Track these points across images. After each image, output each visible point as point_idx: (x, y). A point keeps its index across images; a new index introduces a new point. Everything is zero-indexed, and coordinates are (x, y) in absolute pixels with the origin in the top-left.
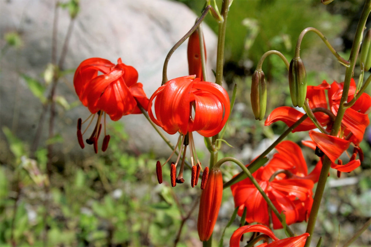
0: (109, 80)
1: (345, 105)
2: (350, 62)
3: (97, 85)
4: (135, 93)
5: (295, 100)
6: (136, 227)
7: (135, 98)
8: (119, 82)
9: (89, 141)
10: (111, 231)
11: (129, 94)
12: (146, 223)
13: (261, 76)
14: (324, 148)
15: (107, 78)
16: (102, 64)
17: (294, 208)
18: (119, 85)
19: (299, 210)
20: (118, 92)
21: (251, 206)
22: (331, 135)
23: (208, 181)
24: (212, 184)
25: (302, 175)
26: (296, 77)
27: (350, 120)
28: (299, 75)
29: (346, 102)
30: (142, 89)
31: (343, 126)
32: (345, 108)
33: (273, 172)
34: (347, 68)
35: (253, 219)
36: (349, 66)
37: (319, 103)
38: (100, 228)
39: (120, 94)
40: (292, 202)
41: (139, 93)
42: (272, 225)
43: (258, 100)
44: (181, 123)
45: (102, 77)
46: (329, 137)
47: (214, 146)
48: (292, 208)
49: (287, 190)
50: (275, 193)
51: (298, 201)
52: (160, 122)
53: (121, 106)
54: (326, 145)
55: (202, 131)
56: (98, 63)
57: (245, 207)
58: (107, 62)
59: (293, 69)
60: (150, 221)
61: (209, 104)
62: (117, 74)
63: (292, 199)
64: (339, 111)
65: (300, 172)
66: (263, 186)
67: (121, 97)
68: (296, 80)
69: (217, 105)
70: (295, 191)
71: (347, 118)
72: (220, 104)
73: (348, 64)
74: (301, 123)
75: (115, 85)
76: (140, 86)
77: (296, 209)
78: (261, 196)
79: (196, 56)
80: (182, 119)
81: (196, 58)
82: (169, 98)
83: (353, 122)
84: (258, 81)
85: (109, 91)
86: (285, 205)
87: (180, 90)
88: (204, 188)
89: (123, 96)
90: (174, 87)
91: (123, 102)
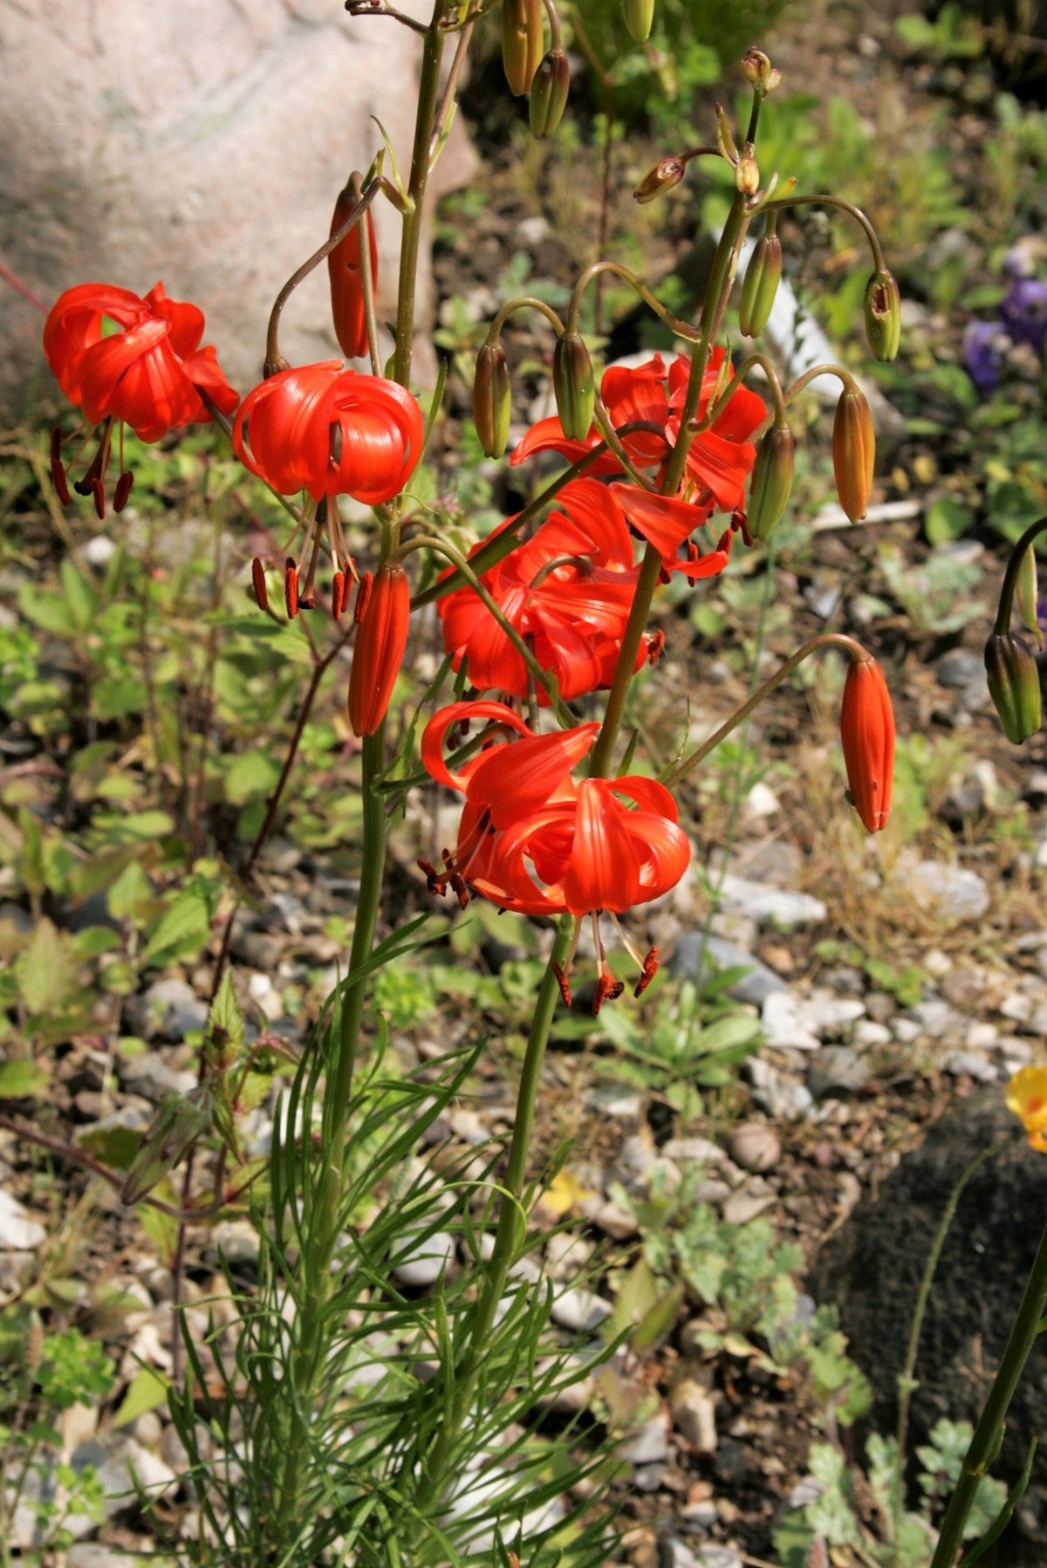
0: (133, 346)
1: (693, 427)
2: (699, 333)
3: (107, 357)
4: (199, 378)
5: (568, 426)
6: (168, 670)
7: (199, 388)
8: (158, 351)
9: (82, 489)
10: (80, 682)
11: (184, 380)
12: (199, 656)
13: (496, 358)
14: (645, 524)
15: (130, 341)
16: (118, 301)
17: (591, 655)
18: (160, 357)
19: (604, 660)
20: (158, 376)
21: (483, 653)
22: (661, 494)
23: (370, 605)
24: (384, 600)
25: (620, 569)
26: (569, 378)
27: (710, 460)
28: (575, 373)
29: (694, 420)
30: (215, 361)
31: (693, 473)
32: (691, 435)
33: (548, 559)
34: (695, 344)
35: (489, 681)
36: (699, 341)
37: (648, 404)
38: (46, 671)
39: (162, 380)
40: (586, 639)
41: (208, 373)
42: (534, 698)
43: (490, 416)
44: (309, 478)
45: (118, 339)
46: (657, 499)
47: (390, 508)
48: (584, 654)
49: (574, 611)
50: (544, 616)
51: (601, 638)
52: (260, 469)
53: (165, 412)
54: (650, 518)
55: (357, 493)
56: (106, 298)
57: (467, 651)
58: (130, 297)
59: (562, 359)
60: (213, 652)
61: (373, 432)
62: (153, 329)
63: (585, 633)
64: (680, 436)
65: (615, 560)
66: (511, 605)
67: (165, 389)
68: (570, 384)
69: (391, 435)
70: (595, 614)
71: (701, 454)
72: (397, 433)
73: (696, 337)
74: (603, 456)
75: (151, 358)
76: (209, 354)
77: (596, 657)
78: (505, 635)
79: (351, 266)
80: (312, 467)
81: (351, 272)
82: (283, 420)
83: (714, 465)
84: (490, 370)
85: (135, 374)
86: (566, 647)
87: (308, 400)
88: (362, 619)
89: (171, 388)
90: (293, 391)
91: (169, 400)
